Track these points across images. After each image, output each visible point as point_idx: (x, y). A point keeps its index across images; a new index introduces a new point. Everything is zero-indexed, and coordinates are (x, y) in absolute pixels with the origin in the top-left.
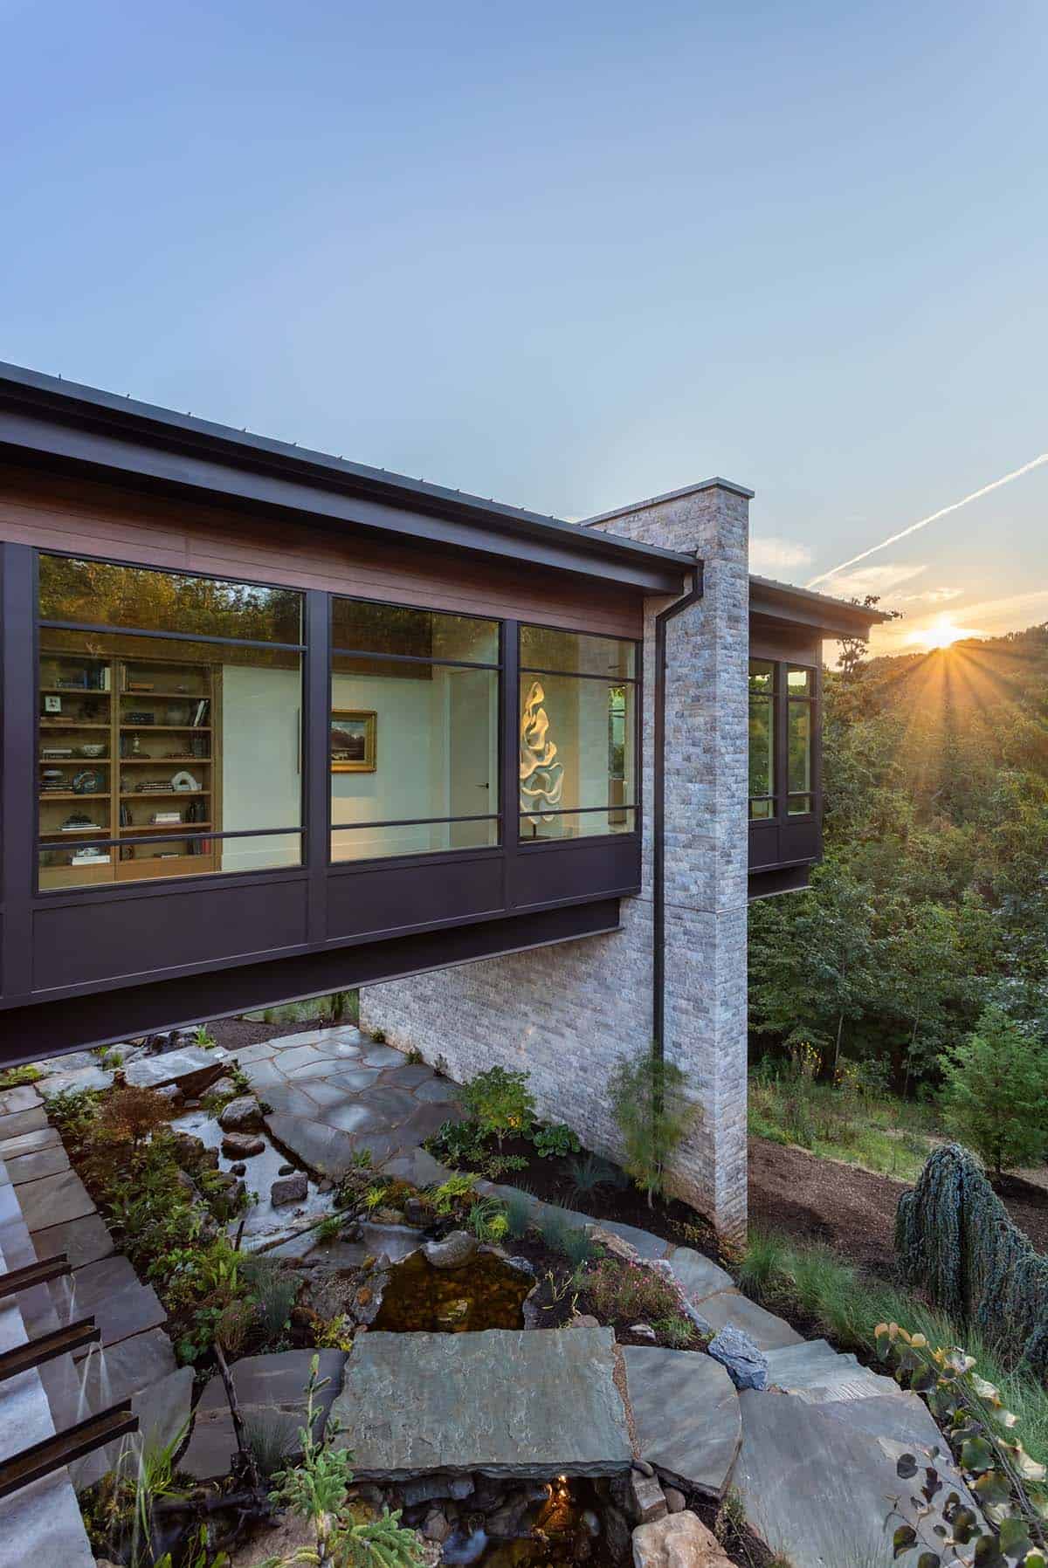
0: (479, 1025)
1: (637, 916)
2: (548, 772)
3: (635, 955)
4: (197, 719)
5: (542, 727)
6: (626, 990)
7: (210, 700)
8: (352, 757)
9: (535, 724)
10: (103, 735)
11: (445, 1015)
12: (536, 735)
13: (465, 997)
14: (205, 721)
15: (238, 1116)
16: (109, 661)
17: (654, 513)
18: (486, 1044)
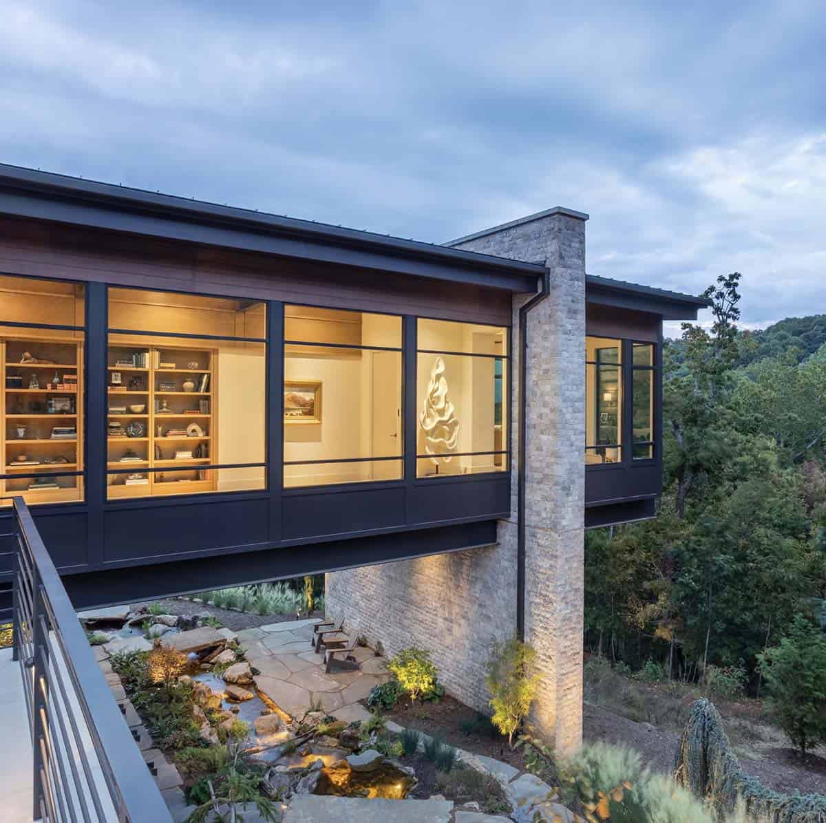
0: (405, 618)
1: (507, 534)
2: (447, 425)
3: (506, 564)
4: (203, 387)
5: (443, 392)
6: (501, 591)
7: (210, 374)
8: (305, 414)
9: (438, 388)
10: (144, 400)
11: (382, 611)
12: (438, 398)
13: (395, 596)
14: (207, 389)
15: (236, 675)
16: (148, 349)
17: (520, 231)
18: (409, 632)
